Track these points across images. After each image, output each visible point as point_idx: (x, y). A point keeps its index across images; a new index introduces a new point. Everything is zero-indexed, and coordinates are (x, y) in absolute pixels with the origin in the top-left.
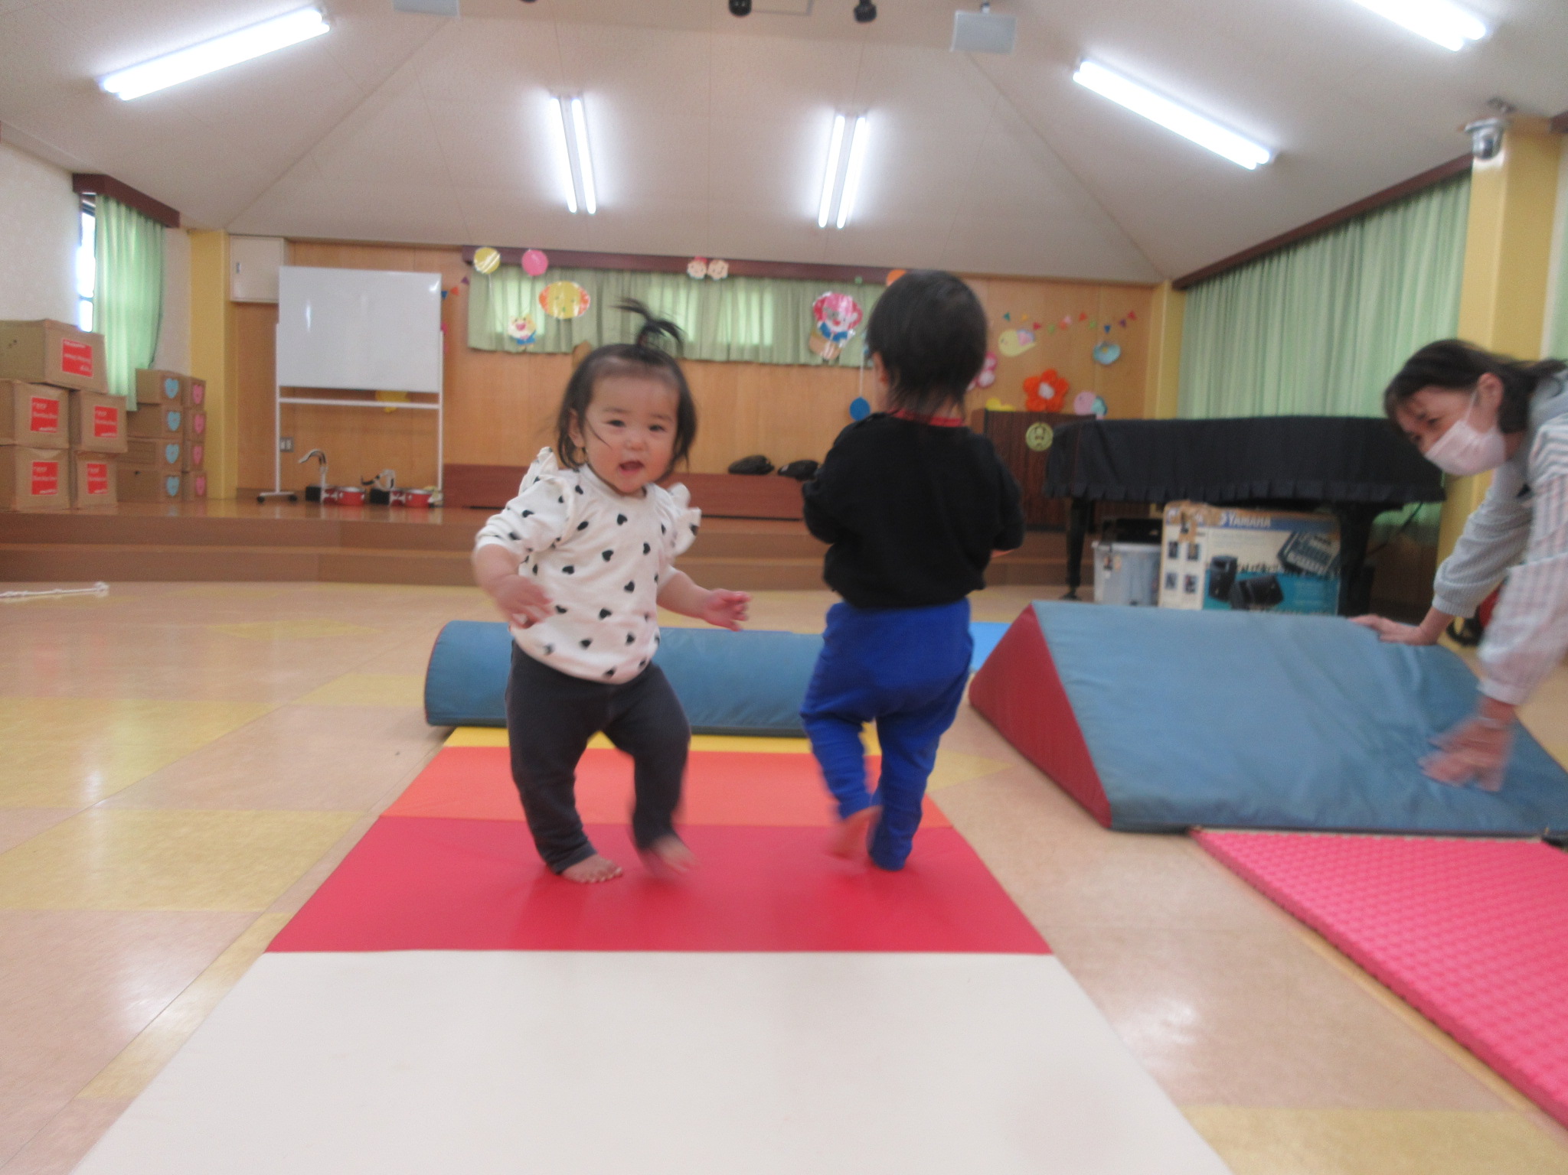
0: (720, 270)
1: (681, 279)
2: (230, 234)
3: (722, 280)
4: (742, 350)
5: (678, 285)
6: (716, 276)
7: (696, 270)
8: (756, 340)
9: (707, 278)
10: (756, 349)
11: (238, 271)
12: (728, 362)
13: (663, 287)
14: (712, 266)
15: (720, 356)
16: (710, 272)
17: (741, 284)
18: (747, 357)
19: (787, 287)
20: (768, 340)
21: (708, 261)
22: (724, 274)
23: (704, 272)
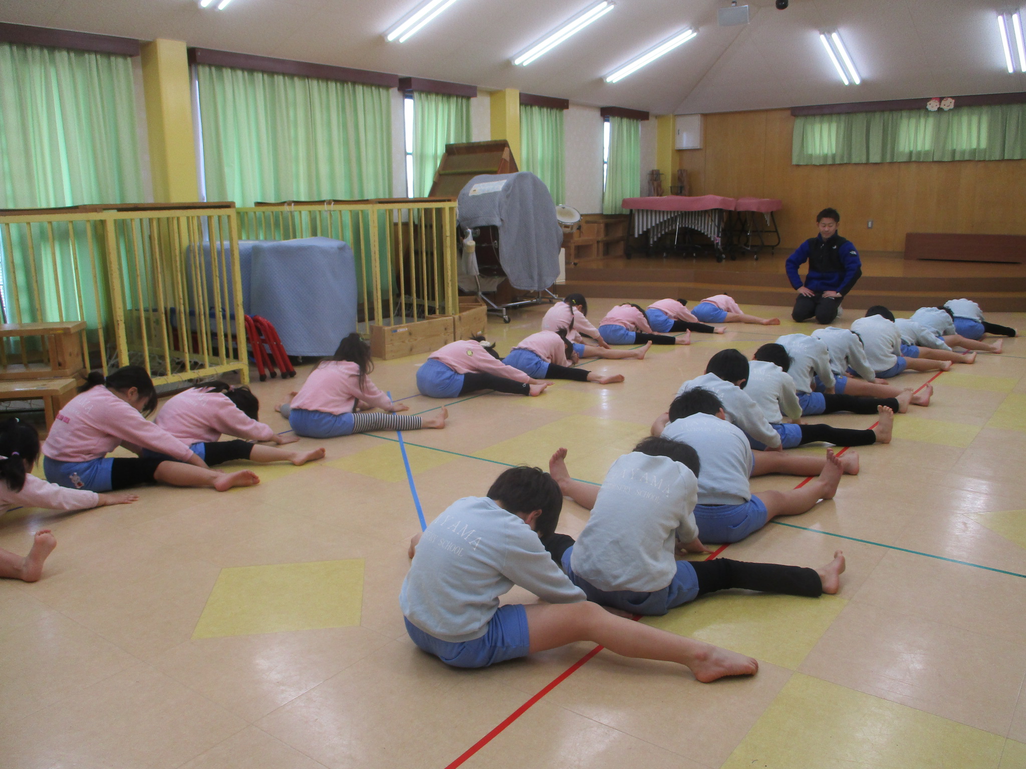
0: (949, 104)
1: (923, 112)
2: (675, 116)
3: (950, 110)
4: (963, 153)
5: (920, 116)
6: (946, 108)
7: (932, 106)
8: (974, 146)
9: (940, 110)
10: (974, 152)
11: (679, 134)
12: (953, 162)
13: (909, 118)
14: (943, 102)
15: (947, 158)
16: (942, 106)
17: (965, 111)
18: (967, 157)
19: (998, 110)
20: (983, 145)
21: (941, 99)
22: (952, 106)
23: (938, 106)
